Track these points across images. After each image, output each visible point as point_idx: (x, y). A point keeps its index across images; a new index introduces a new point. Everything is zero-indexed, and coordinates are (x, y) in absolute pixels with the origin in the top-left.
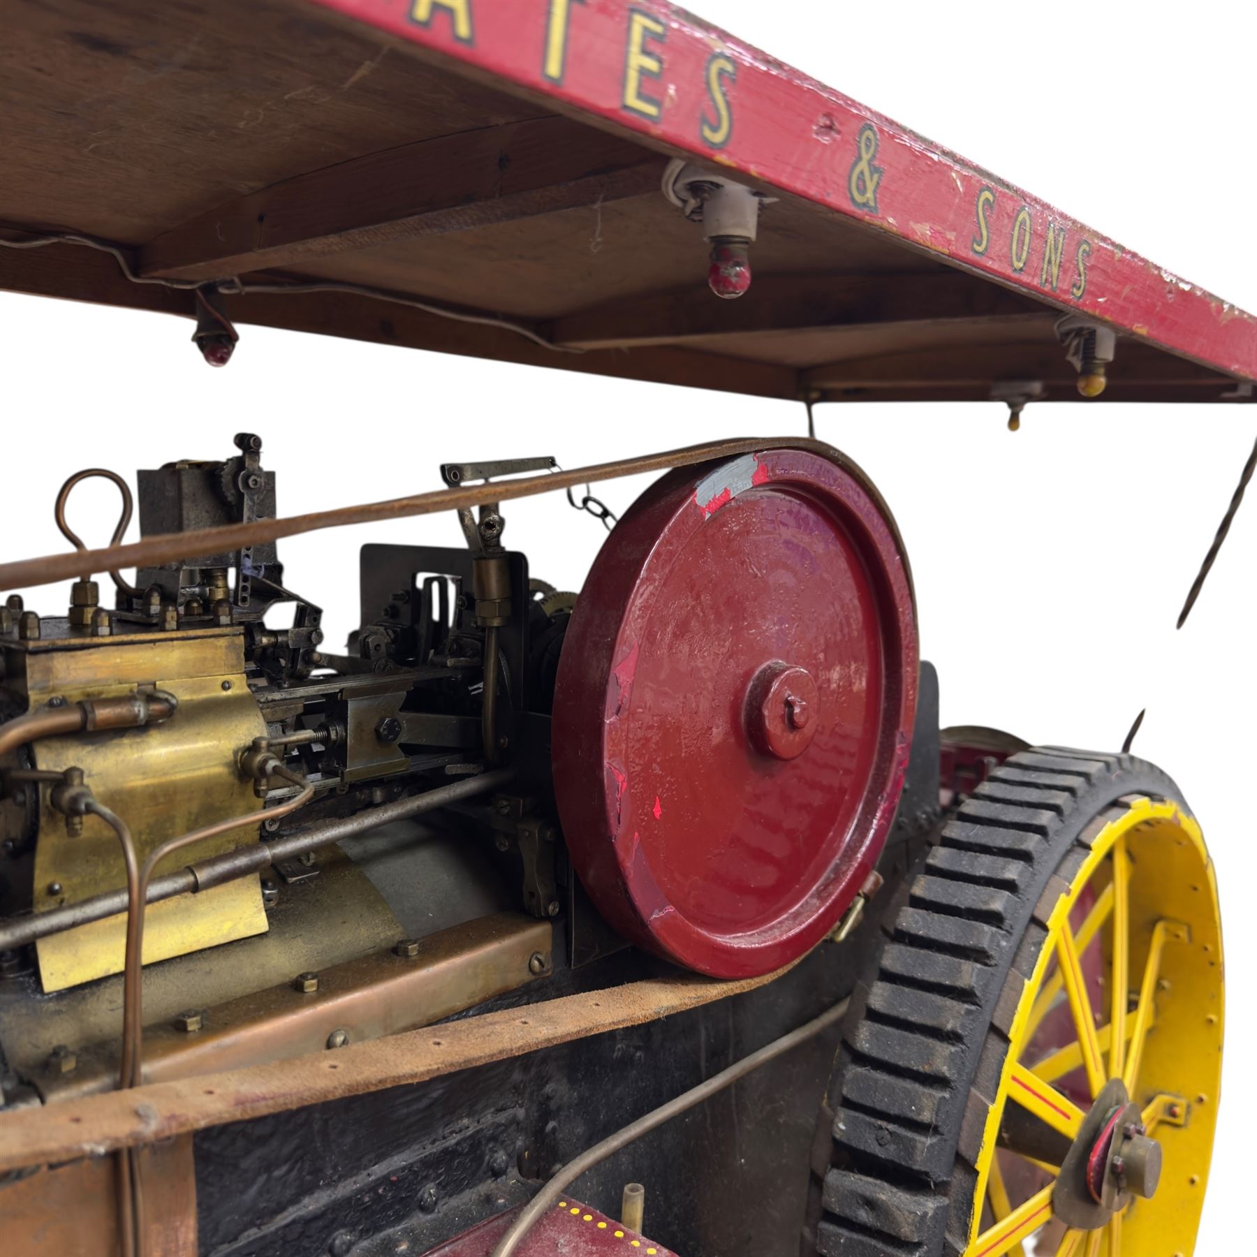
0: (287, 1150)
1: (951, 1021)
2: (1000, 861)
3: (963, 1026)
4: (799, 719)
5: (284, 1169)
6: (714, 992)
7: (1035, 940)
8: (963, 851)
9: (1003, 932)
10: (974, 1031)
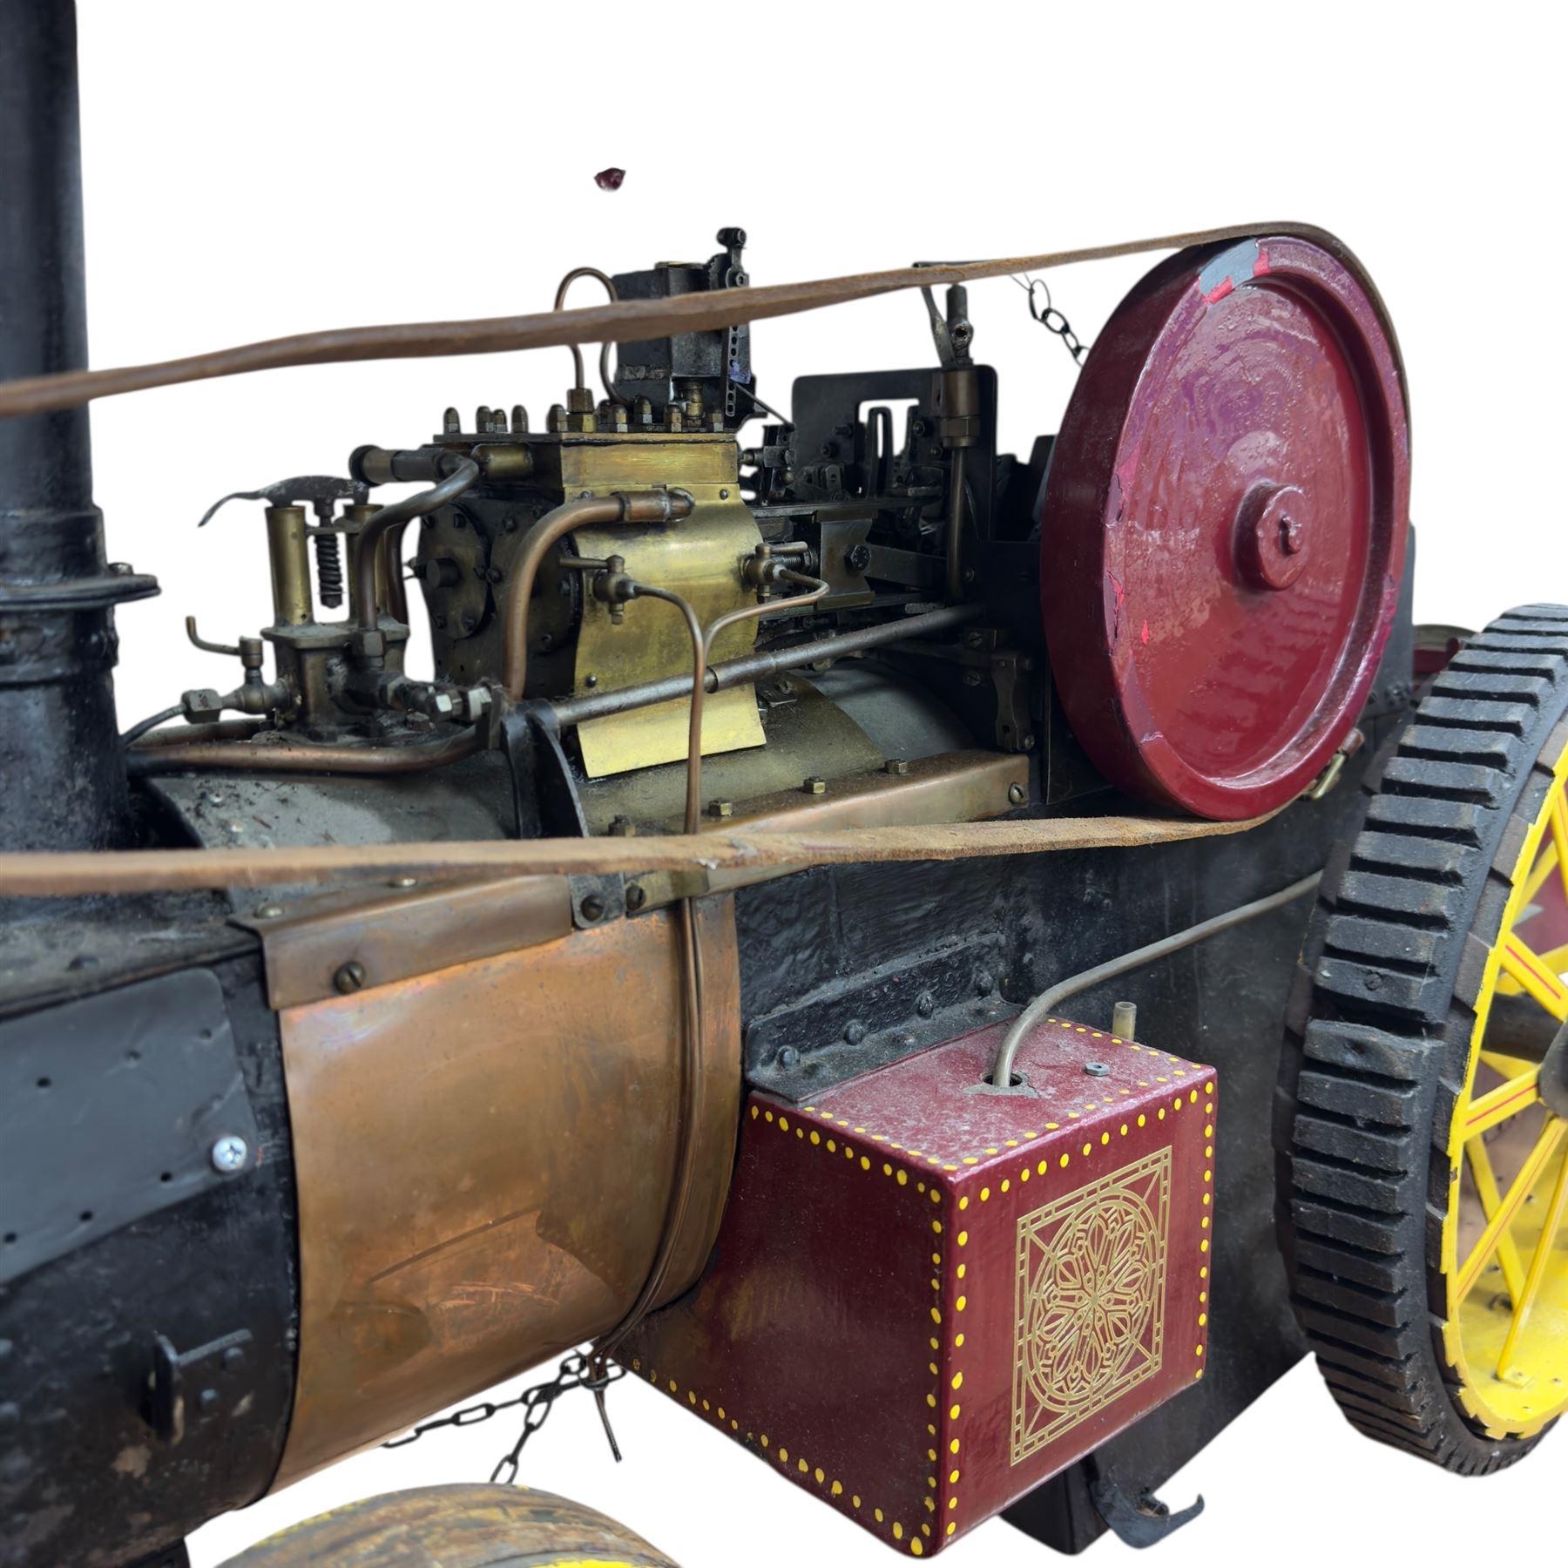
0: (809, 935)
1: (1450, 862)
2: (1503, 705)
3: (1462, 866)
4: (1295, 544)
5: (808, 953)
6: (1197, 829)
7: (1540, 786)
8: (1459, 700)
9: (1507, 775)
10: (1474, 874)
